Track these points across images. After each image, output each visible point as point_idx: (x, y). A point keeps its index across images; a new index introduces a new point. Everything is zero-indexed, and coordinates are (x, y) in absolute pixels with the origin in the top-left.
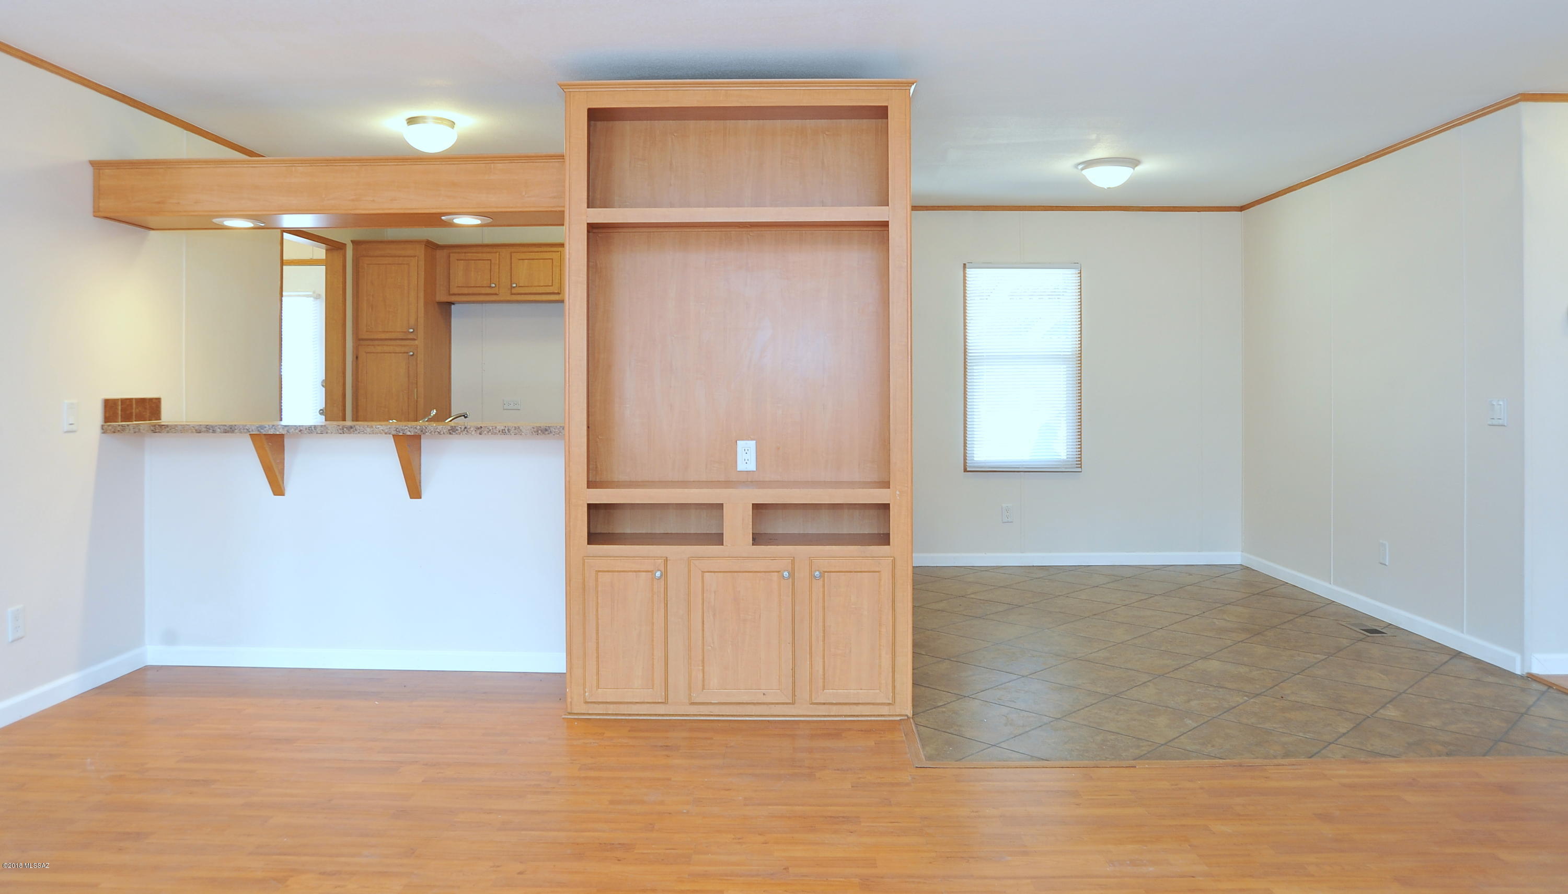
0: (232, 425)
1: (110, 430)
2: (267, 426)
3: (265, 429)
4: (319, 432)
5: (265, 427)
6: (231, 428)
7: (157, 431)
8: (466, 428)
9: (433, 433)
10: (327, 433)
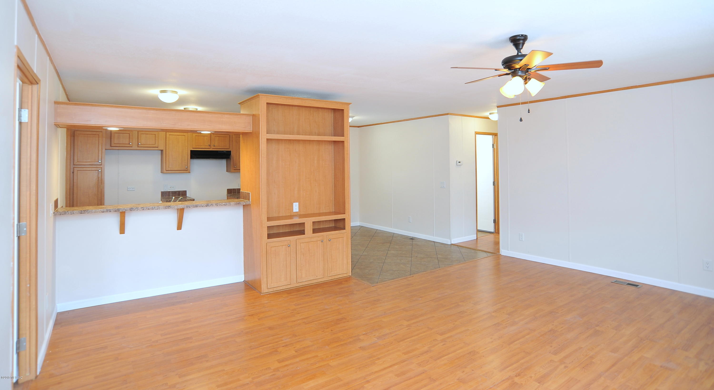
0: (119, 209)
1: (58, 214)
2: (134, 208)
3: (133, 209)
4: (156, 209)
5: (133, 208)
6: (118, 210)
7: (83, 213)
8: (212, 204)
9: (200, 207)
10: (159, 209)
